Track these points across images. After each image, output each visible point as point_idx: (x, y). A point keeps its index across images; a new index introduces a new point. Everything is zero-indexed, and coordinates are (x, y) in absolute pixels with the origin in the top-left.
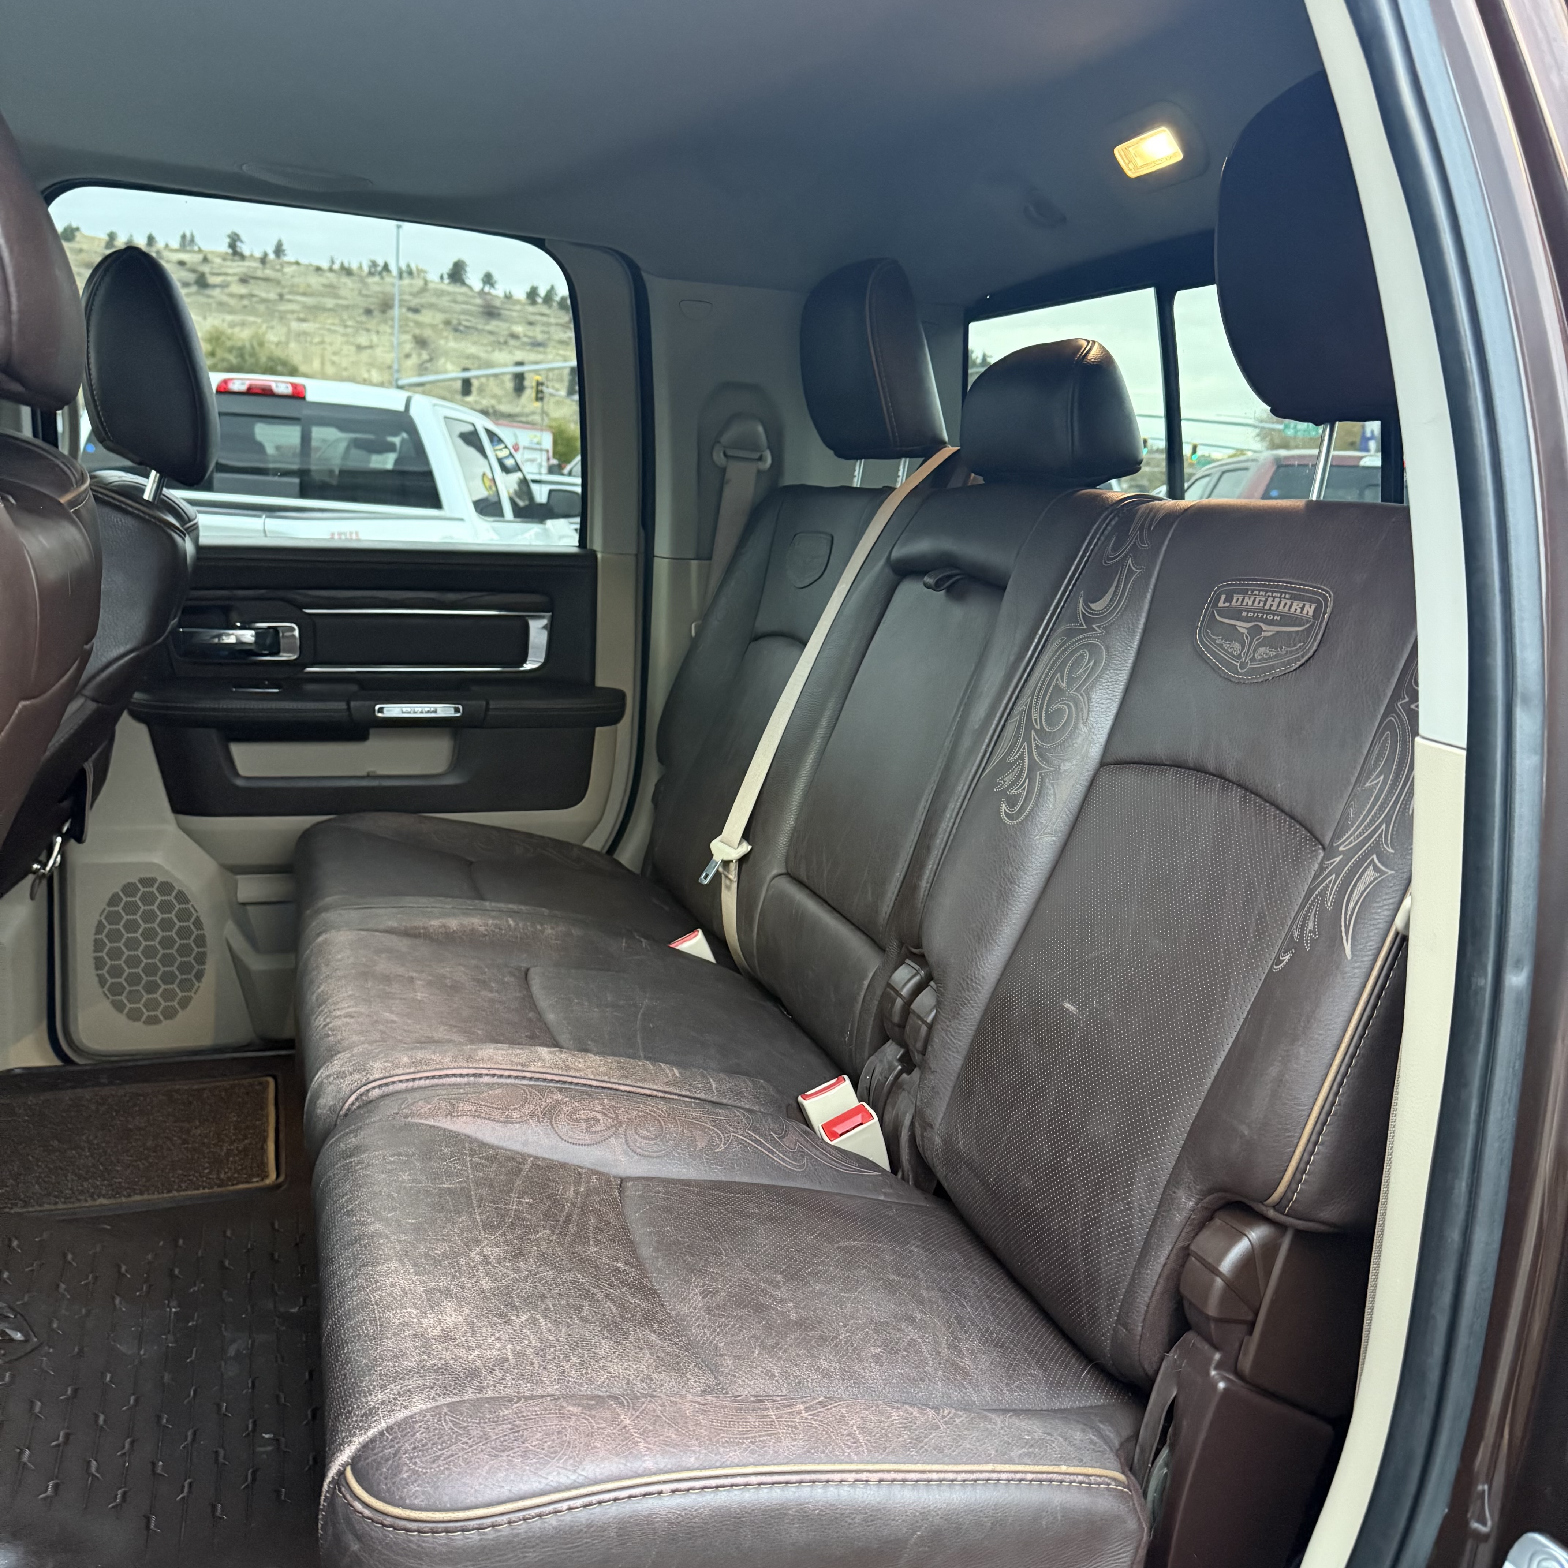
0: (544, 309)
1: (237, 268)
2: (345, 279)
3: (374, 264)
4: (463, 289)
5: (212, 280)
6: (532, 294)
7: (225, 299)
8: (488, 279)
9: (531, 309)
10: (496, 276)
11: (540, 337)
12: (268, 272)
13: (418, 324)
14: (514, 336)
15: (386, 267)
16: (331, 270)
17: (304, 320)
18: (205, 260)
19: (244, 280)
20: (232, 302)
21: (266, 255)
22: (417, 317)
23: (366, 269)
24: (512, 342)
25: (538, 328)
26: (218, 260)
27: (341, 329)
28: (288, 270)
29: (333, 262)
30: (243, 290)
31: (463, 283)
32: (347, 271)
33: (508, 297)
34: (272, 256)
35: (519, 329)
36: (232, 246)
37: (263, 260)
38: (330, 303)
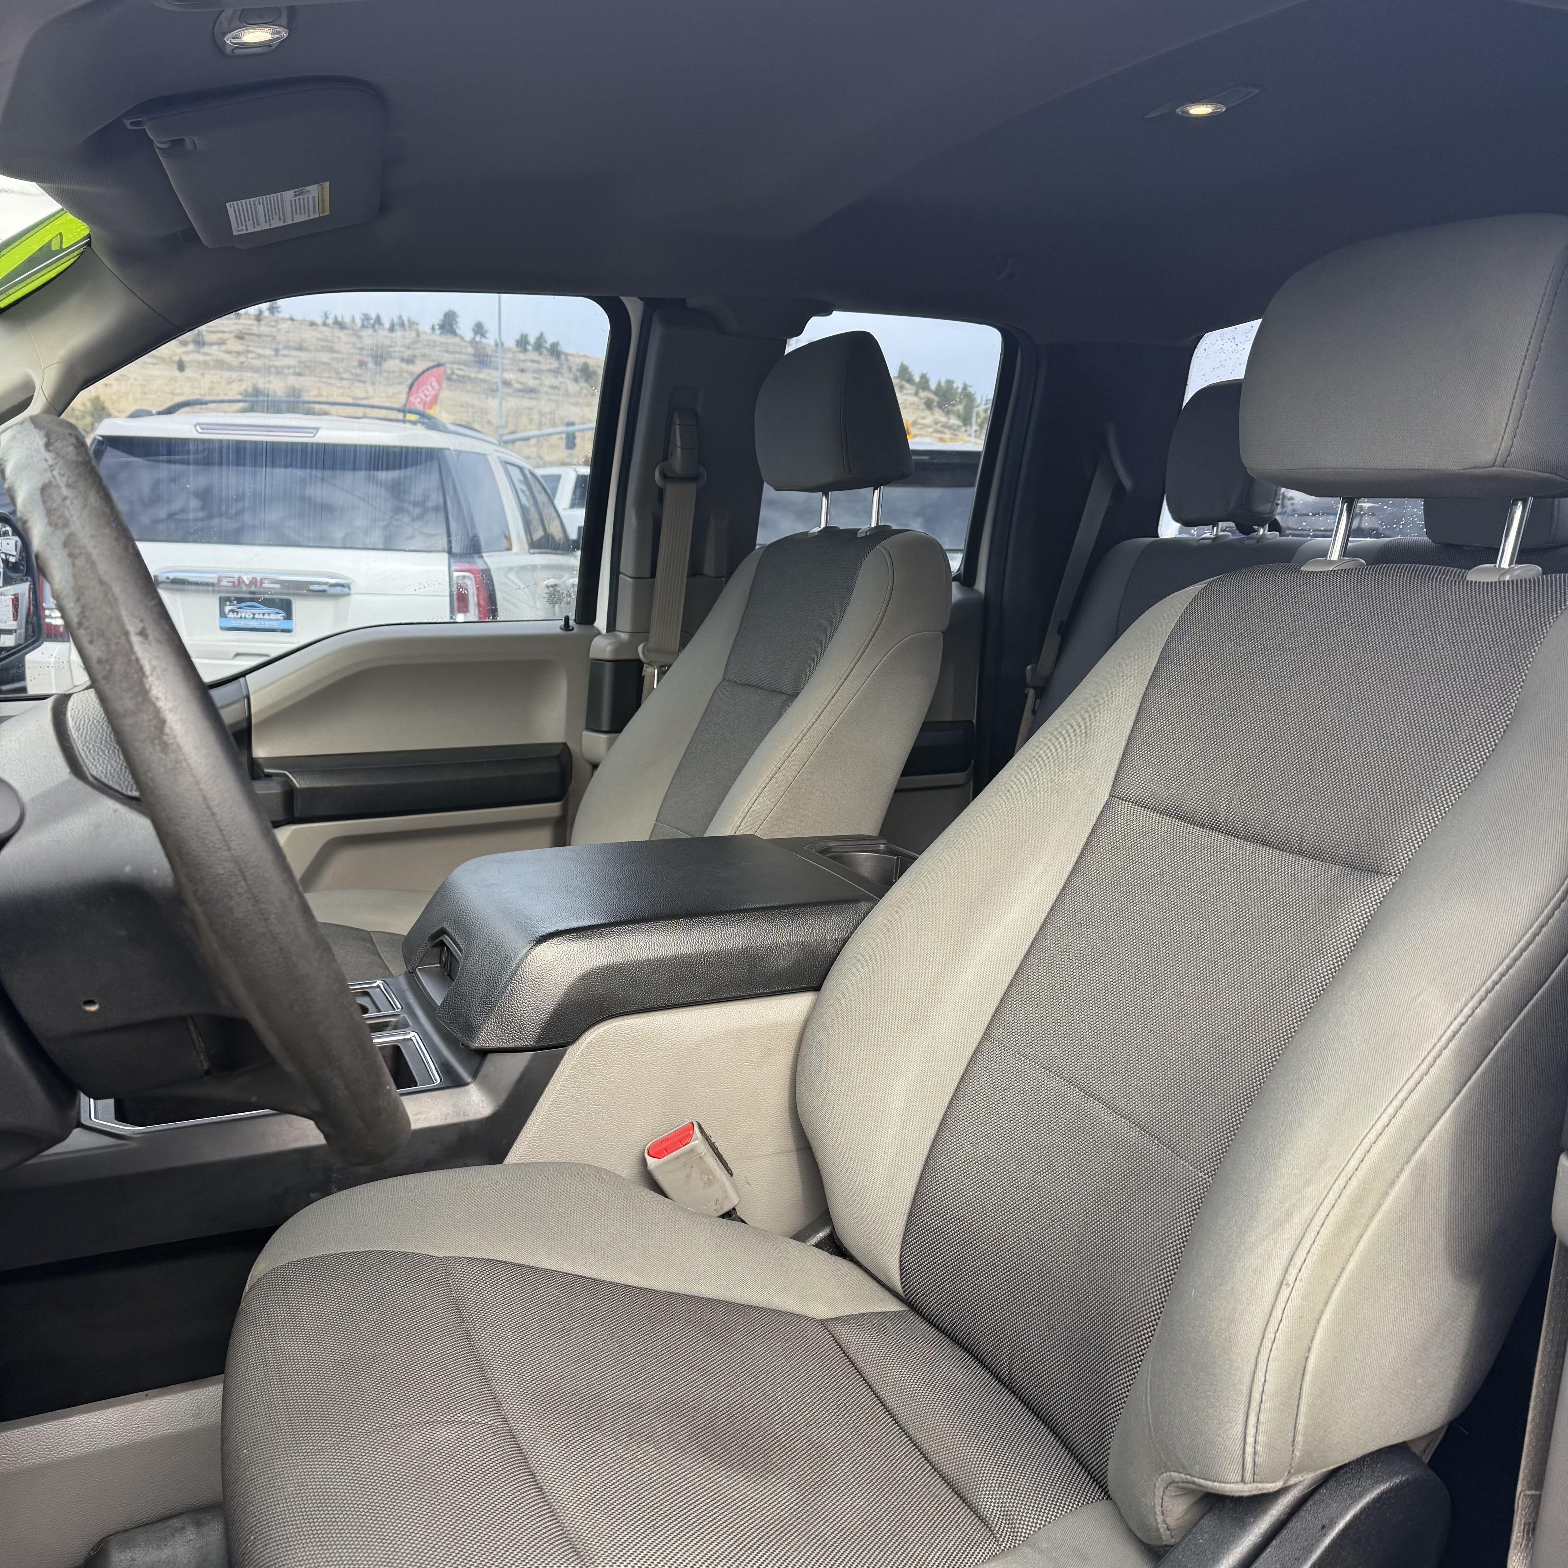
0: (535, 356)
2: (338, 333)
3: (366, 317)
4: (455, 340)
6: (522, 342)
7: (222, 355)
8: (479, 329)
9: (521, 356)
11: (532, 383)
12: (264, 329)
14: (507, 384)
15: (378, 320)
16: (325, 324)
17: (299, 374)
20: (230, 359)
23: (359, 322)
24: (504, 389)
25: (529, 375)
27: (338, 383)
28: (283, 326)
29: (326, 316)
30: (239, 346)
31: (454, 333)
32: (341, 325)
33: (499, 345)
35: (509, 376)
38: (325, 357)
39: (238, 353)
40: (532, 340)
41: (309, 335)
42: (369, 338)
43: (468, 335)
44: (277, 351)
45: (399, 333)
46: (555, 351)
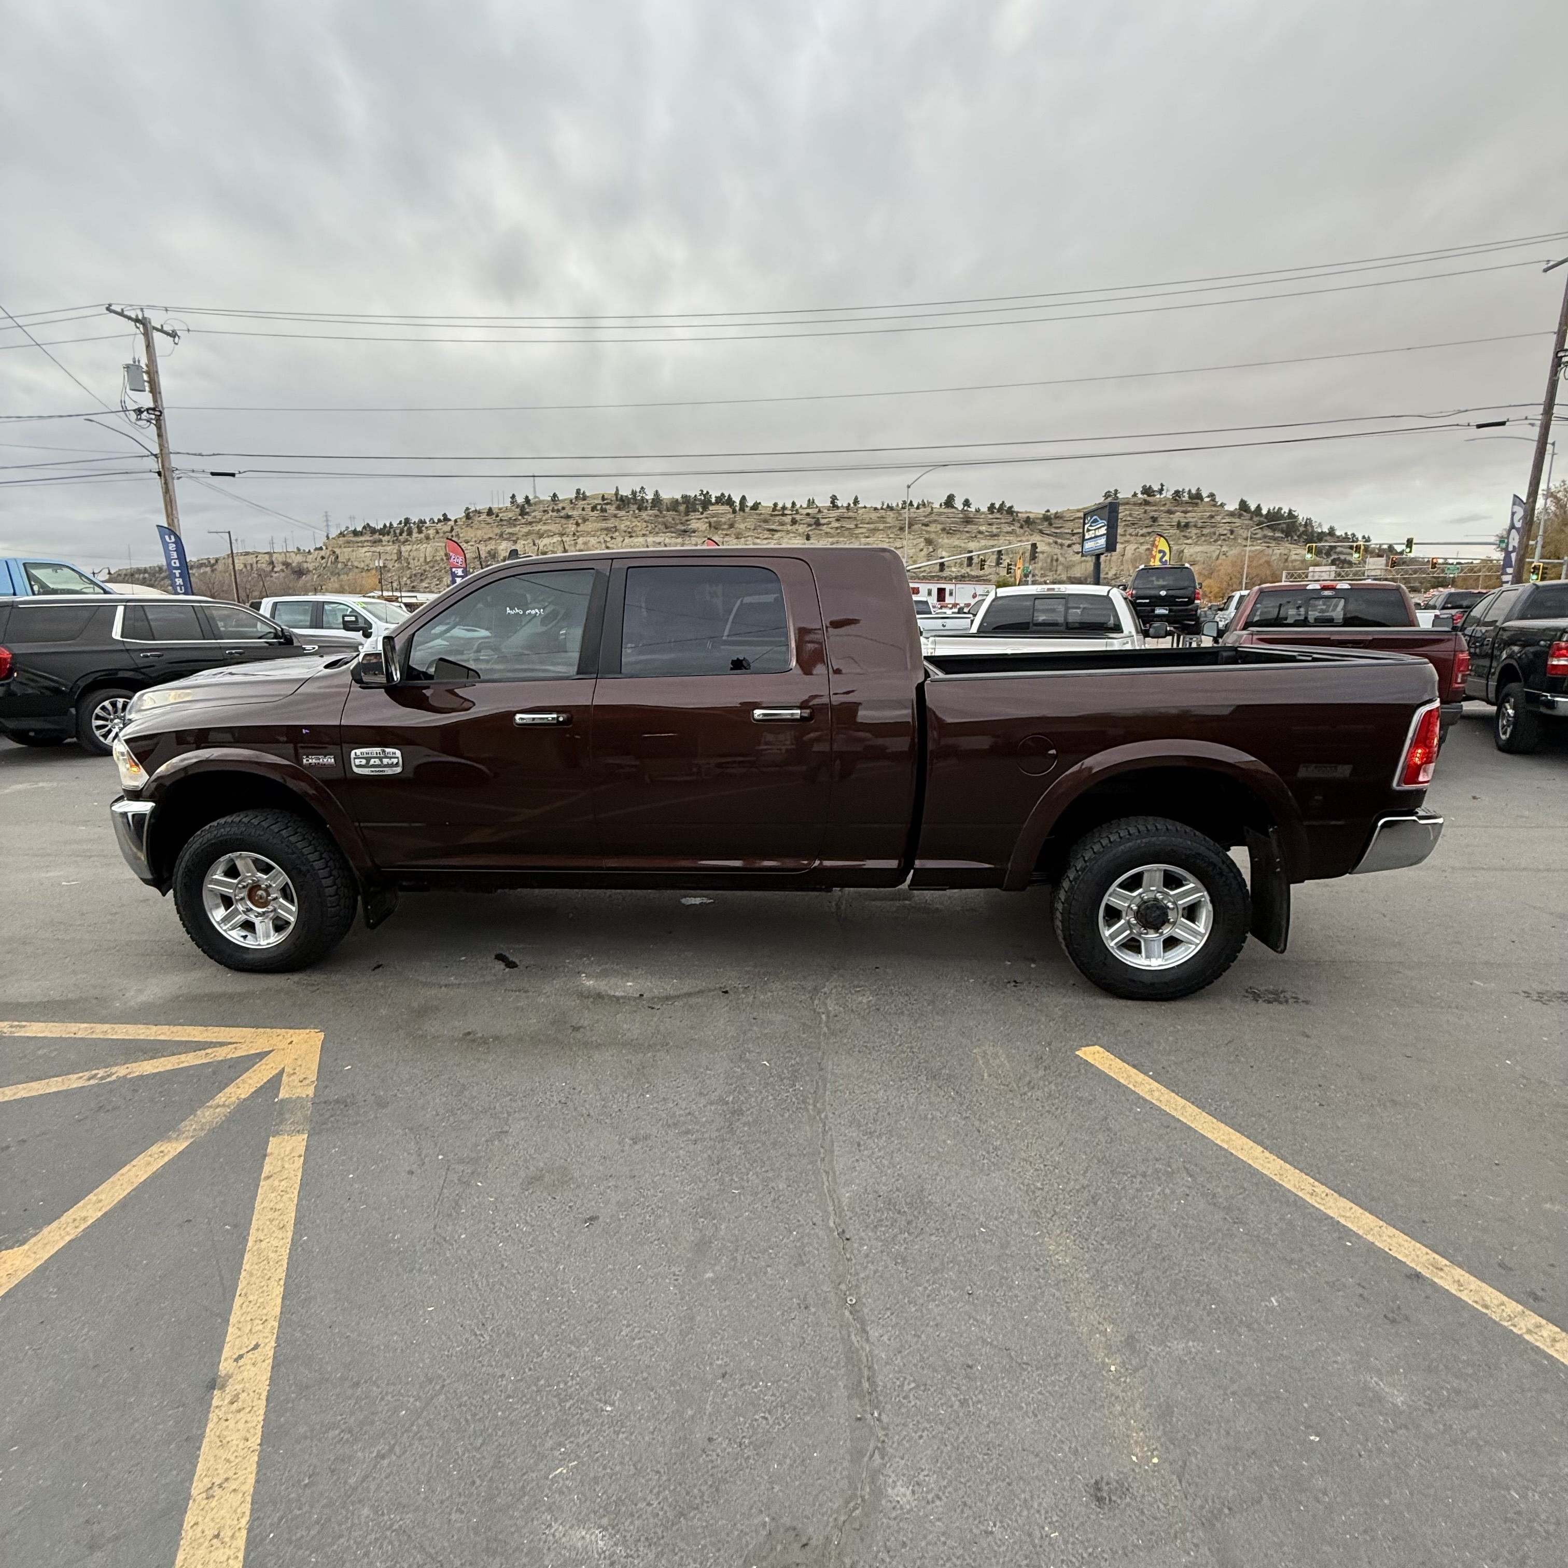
0: (998, 516)
1: (835, 513)
2: (890, 513)
3: (905, 502)
4: (953, 510)
5: (823, 521)
6: (991, 508)
7: (829, 530)
8: (967, 503)
9: (990, 516)
10: (971, 501)
11: (995, 531)
12: (851, 514)
13: (927, 532)
14: (980, 532)
15: (911, 504)
16: (882, 509)
17: (868, 537)
18: (820, 511)
19: (838, 520)
20: (832, 531)
21: (849, 504)
22: (928, 529)
23: (900, 506)
24: (979, 536)
25: (994, 527)
26: (826, 511)
27: (887, 540)
28: (860, 511)
29: (883, 504)
30: (837, 525)
31: (953, 507)
32: (890, 508)
33: (978, 511)
34: (852, 505)
35: (983, 528)
36: (833, 502)
37: (848, 508)
38: (881, 526)
39: (837, 528)
40: (997, 506)
41: (874, 516)
42: (906, 514)
43: (960, 507)
44: (856, 525)
45: (922, 510)
46: (1010, 511)
